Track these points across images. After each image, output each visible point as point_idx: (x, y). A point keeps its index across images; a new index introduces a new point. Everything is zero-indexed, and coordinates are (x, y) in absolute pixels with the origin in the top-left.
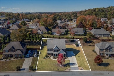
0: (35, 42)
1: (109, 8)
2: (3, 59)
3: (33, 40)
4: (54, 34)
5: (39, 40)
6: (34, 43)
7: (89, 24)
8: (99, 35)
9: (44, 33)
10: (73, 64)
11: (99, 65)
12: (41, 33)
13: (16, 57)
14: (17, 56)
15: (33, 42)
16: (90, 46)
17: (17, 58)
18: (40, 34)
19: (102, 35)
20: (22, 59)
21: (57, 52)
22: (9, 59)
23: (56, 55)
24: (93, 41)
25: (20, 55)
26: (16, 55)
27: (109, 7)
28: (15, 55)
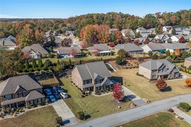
0: (37, 73)
1: (111, 15)
2: (5, 115)
3: (33, 71)
4: (63, 57)
5: (45, 70)
6: (36, 76)
7: (106, 37)
8: (131, 52)
9: (43, 56)
10: (132, 97)
11: (162, 90)
12: (36, 57)
13: (32, 106)
14: (34, 103)
15: (33, 74)
16: (127, 68)
17: (36, 106)
18: (37, 59)
19: (134, 51)
20: (46, 106)
21: (99, 84)
22: (21, 112)
23: (99, 88)
24: (127, 62)
25: (40, 100)
26: (32, 102)
27: (110, 13)
28: (29, 102)
